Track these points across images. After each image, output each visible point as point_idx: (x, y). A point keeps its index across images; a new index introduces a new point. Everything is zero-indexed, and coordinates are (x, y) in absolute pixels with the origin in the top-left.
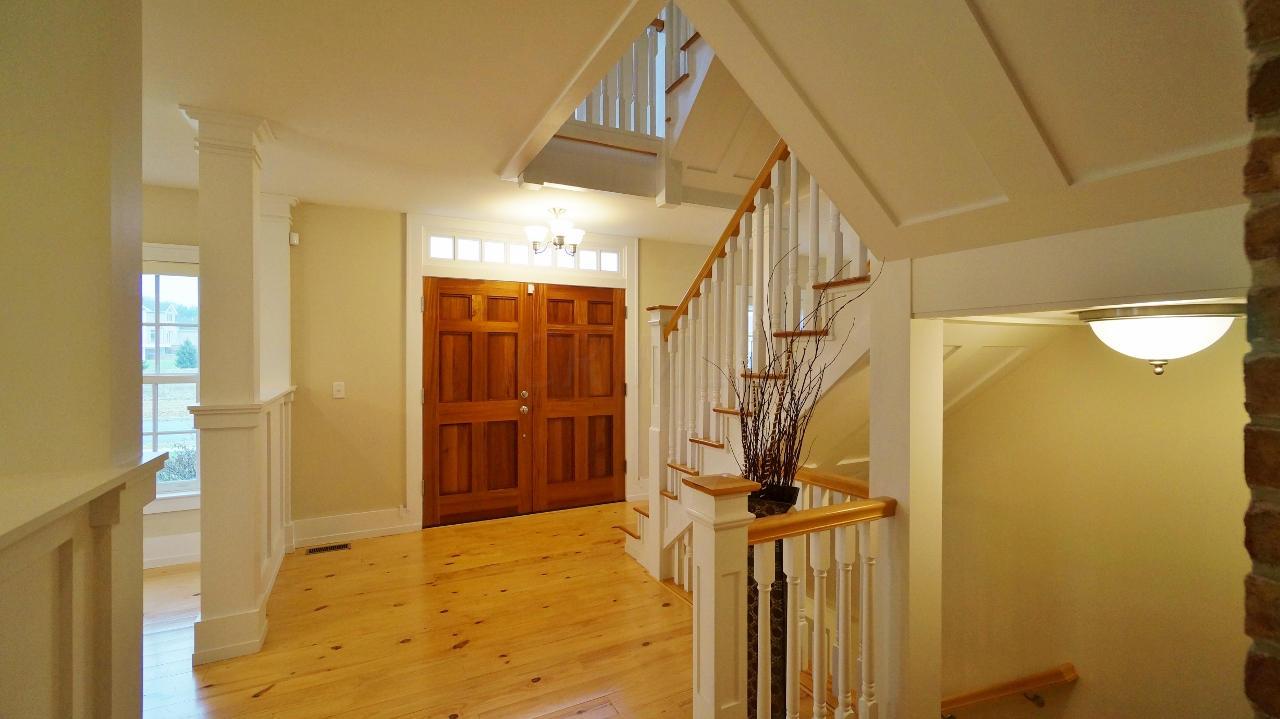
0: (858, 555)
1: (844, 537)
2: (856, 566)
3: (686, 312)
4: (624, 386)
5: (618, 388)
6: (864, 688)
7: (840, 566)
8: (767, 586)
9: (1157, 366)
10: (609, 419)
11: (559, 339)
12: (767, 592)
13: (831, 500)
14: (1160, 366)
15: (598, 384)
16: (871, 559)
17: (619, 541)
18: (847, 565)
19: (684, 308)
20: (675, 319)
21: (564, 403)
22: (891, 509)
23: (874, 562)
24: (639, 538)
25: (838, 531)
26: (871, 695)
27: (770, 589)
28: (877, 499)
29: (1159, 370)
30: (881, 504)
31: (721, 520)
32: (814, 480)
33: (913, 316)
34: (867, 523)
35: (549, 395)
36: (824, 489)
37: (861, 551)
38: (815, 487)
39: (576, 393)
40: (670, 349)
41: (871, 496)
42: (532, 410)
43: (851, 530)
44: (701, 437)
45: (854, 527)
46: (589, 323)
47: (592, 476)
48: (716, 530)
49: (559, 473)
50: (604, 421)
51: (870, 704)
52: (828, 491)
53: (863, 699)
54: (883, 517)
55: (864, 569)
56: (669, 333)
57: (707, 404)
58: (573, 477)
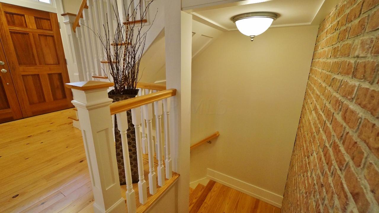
0: (163, 112)
1: (158, 105)
2: (163, 115)
3: (82, 17)
4: (65, 60)
5: (61, 61)
6: (167, 156)
7: (157, 117)
8: (124, 132)
9: (252, 38)
10: (60, 74)
11: (20, 35)
12: (125, 134)
13: (152, 92)
14: (253, 38)
15: (50, 59)
16: (168, 112)
17: (71, 123)
18: (159, 116)
19: (80, 14)
20: (77, 20)
21: (31, 67)
22: (174, 93)
23: (169, 113)
24: (78, 120)
25: (155, 102)
26: (169, 158)
27: (126, 132)
28: (169, 90)
29: (252, 39)
30: (171, 91)
31: (89, 104)
32: (146, 87)
33: (182, 9)
34: (166, 99)
35: (20, 64)
36: (149, 89)
37: (164, 110)
38: (146, 89)
39: (37, 62)
40: (77, 36)
41: (167, 89)
42: (9, 71)
43: (160, 102)
44: (97, 75)
45: (161, 101)
46: (37, 28)
47: (55, 99)
48: (89, 110)
49: (35, 99)
50: (57, 76)
51: (169, 161)
52: (151, 90)
53: (167, 160)
54: (172, 96)
55: (166, 116)
56: (75, 28)
57: (98, 60)
58: (45, 100)
